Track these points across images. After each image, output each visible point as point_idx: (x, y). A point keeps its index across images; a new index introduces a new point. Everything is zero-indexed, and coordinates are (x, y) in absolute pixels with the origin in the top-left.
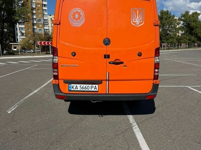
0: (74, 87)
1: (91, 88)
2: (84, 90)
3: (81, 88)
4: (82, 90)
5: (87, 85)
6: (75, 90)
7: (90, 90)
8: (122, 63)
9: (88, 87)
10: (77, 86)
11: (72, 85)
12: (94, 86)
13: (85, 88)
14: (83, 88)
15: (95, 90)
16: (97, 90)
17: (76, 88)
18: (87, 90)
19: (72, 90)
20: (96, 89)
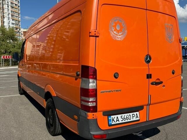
0: (115, 120)
1: (133, 117)
2: (126, 121)
3: (122, 119)
4: (124, 121)
5: (128, 114)
6: (116, 123)
7: (132, 120)
8: (162, 83)
9: (130, 116)
10: (117, 117)
11: (112, 116)
12: (135, 113)
13: (127, 118)
14: (124, 118)
15: (137, 119)
16: (139, 119)
17: (117, 121)
18: (129, 120)
19: (112, 124)
20: (138, 117)
